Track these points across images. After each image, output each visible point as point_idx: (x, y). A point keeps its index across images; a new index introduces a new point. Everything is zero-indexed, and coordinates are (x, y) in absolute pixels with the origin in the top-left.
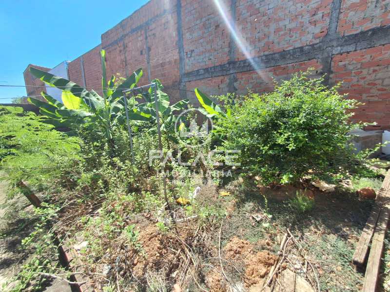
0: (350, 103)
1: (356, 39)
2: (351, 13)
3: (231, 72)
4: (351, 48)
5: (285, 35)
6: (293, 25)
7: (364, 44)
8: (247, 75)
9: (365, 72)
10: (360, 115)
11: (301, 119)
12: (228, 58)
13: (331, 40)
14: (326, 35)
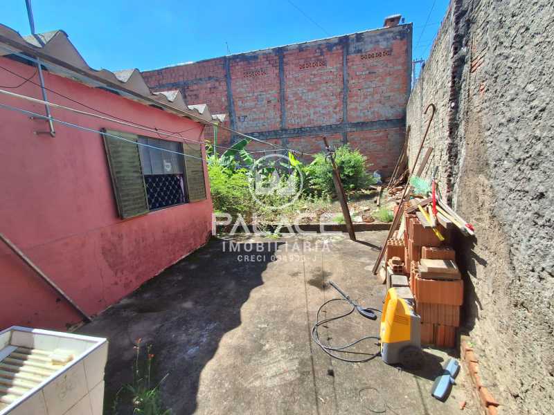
0: (365, 158)
1: (357, 125)
2: (352, 112)
3: (284, 136)
4: (354, 129)
5: (320, 116)
6: (324, 112)
7: (359, 129)
8: (296, 140)
9: (362, 142)
10: (368, 161)
11: (352, 164)
12: (281, 126)
13: (345, 124)
14: (342, 121)
